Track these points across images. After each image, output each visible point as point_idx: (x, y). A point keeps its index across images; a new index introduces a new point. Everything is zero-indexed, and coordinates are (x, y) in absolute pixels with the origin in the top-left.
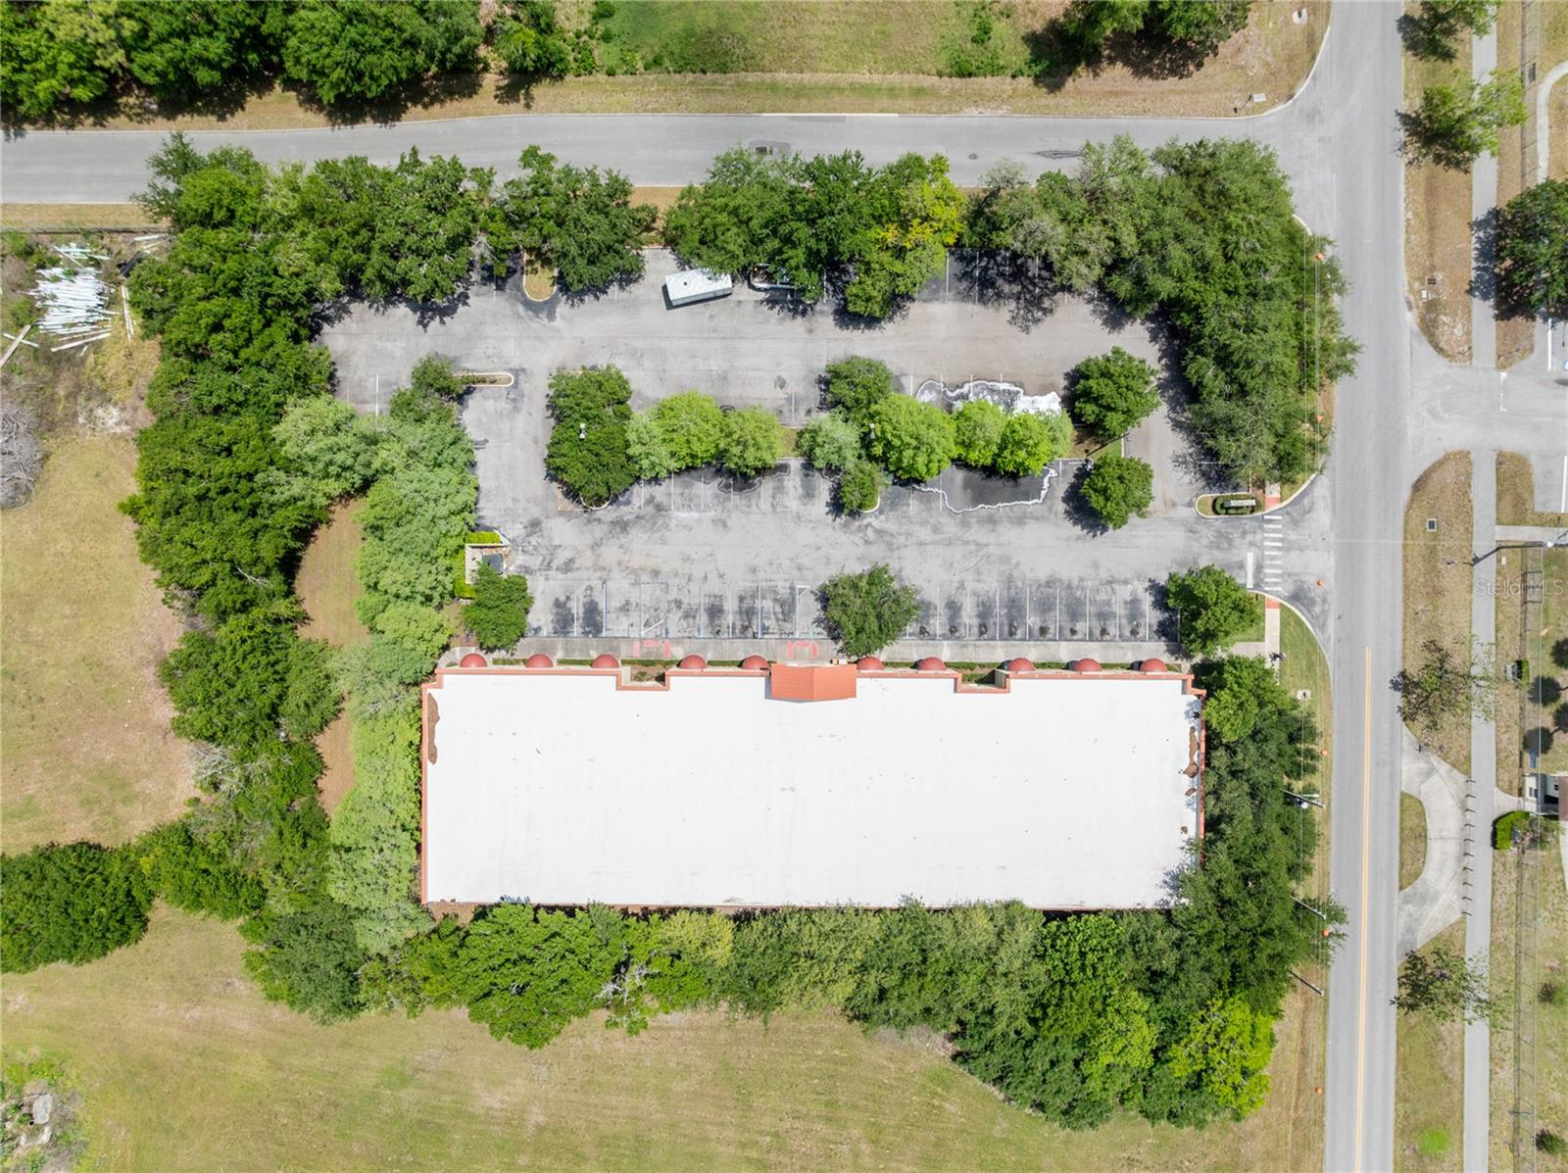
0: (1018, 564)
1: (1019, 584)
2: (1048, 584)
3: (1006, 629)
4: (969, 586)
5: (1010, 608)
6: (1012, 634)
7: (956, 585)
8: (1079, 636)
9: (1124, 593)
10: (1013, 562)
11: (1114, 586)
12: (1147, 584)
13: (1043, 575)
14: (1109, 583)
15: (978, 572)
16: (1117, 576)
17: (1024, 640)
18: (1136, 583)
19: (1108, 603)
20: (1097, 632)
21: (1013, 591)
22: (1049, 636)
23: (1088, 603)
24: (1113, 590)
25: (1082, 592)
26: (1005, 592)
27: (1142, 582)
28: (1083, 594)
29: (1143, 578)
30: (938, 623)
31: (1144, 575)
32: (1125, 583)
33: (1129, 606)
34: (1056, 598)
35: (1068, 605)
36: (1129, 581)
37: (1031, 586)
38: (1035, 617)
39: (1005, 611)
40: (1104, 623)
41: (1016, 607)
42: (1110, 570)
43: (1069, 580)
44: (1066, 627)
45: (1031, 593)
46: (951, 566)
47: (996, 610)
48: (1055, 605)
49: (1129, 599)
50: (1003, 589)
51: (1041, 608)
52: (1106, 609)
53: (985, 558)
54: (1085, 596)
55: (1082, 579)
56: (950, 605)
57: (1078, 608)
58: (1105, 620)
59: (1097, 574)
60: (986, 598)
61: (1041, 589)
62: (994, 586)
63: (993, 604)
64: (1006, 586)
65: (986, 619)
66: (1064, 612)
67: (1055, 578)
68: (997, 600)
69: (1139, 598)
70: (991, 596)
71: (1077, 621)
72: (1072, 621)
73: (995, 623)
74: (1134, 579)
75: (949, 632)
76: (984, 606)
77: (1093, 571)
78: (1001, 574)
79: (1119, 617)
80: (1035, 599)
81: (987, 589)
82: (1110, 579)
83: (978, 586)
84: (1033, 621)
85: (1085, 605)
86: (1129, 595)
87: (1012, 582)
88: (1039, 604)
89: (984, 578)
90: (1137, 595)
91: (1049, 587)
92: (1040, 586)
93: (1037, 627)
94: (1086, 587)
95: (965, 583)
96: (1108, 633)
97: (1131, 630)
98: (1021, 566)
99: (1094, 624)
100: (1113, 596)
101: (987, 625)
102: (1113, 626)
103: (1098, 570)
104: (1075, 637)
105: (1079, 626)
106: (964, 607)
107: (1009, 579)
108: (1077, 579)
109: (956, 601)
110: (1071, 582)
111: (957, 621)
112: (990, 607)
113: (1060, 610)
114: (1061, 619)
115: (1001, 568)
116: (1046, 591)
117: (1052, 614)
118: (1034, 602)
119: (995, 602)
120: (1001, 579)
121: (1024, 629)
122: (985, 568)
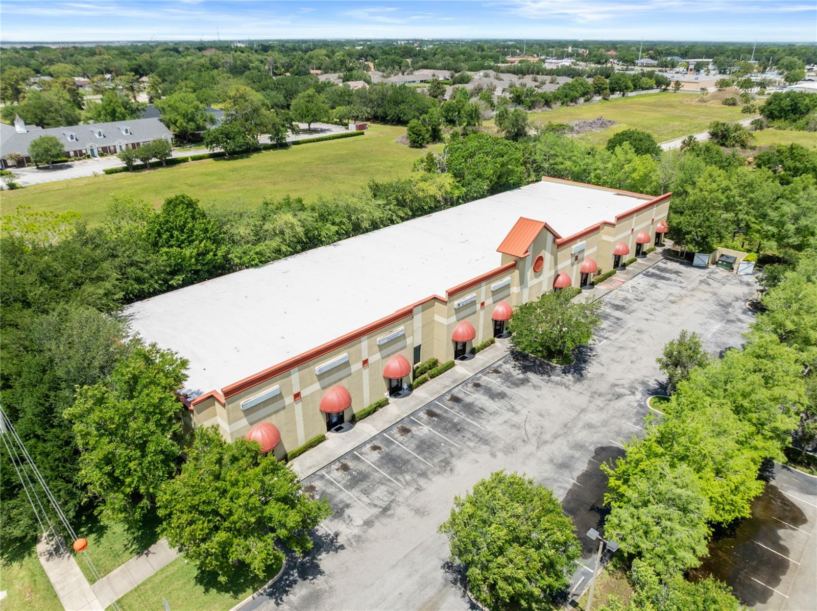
1: (471, 444)
2: (446, 463)
3: (438, 411)
4: (508, 415)
5: (455, 425)
6: (431, 414)
7: (518, 408)
8: (367, 449)
9: (359, 512)
10: (500, 454)
11: (376, 511)
12: (341, 540)
13: (459, 464)
14: (385, 510)
16: (384, 520)
17: (413, 414)
18: (356, 531)
19: (366, 492)
20: (351, 464)
21: (469, 435)
22: (395, 430)
23: (389, 477)
24: (375, 506)
25: (406, 481)
26: (475, 432)
27: (350, 536)
28: (403, 480)
29: (352, 541)
30: (494, 381)
31: (354, 544)
32: (369, 522)
33: (341, 506)
34: (425, 458)
35: (406, 462)
36: (365, 527)
37: (461, 450)
38: (426, 434)
39: (455, 421)
40: (351, 474)
41: (451, 428)
42: (399, 519)
43: (430, 480)
44: (387, 446)
45: (452, 446)
46: (541, 415)
47: (463, 416)
48: (418, 454)
49: (348, 512)
50: (479, 431)
51: (428, 443)
52: (364, 485)
53: (526, 439)
54: (398, 480)
55: (419, 489)
56: (502, 396)
57: (394, 466)
58: (354, 477)
59: (409, 506)
60: (483, 417)
61: (447, 455)
62: (489, 428)
63: (471, 417)
64: (479, 434)
65: (463, 406)
66: (404, 455)
67: (445, 471)
68: (472, 422)
69: (336, 520)
70: (481, 421)
71: (382, 458)
72: (387, 454)
73: (451, 408)
74: (361, 533)
75: (477, 382)
76: (477, 412)
77: (419, 506)
78: (496, 439)
79: (341, 490)
80: (442, 444)
81: (492, 422)
82: (389, 513)
83: (501, 419)
84: (424, 430)
85: (390, 474)
86: (351, 515)
87: (479, 441)
88: (434, 444)
89: (505, 427)
90: (341, 521)
91: (442, 461)
92: (452, 456)
93: (414, 429)
94: (407, 487)
95: (513, 414)
96: (337, 470)
97: (317, 489)
98: (488, 456)
99: (362, 467)
100: (369, 501)
101: (457, 404)
102: (340, 479)
103: (411, 510)
104: (368, 446)
105: (376, 455)
106: (491, 401)
107: (484, 441)
108: (424, 486)
109: (502, 400)
110: (426, 480)
111: (482, 391)
112: (472, 415)
113: (409, 454)
114: (399, 449)
115: (503, 442)
116: (441, 457)
117: (413, 446)
118: (440, 443)
119: (473, 420)
120: (491, 436)
121: (423, 420)
122: (515, 433)
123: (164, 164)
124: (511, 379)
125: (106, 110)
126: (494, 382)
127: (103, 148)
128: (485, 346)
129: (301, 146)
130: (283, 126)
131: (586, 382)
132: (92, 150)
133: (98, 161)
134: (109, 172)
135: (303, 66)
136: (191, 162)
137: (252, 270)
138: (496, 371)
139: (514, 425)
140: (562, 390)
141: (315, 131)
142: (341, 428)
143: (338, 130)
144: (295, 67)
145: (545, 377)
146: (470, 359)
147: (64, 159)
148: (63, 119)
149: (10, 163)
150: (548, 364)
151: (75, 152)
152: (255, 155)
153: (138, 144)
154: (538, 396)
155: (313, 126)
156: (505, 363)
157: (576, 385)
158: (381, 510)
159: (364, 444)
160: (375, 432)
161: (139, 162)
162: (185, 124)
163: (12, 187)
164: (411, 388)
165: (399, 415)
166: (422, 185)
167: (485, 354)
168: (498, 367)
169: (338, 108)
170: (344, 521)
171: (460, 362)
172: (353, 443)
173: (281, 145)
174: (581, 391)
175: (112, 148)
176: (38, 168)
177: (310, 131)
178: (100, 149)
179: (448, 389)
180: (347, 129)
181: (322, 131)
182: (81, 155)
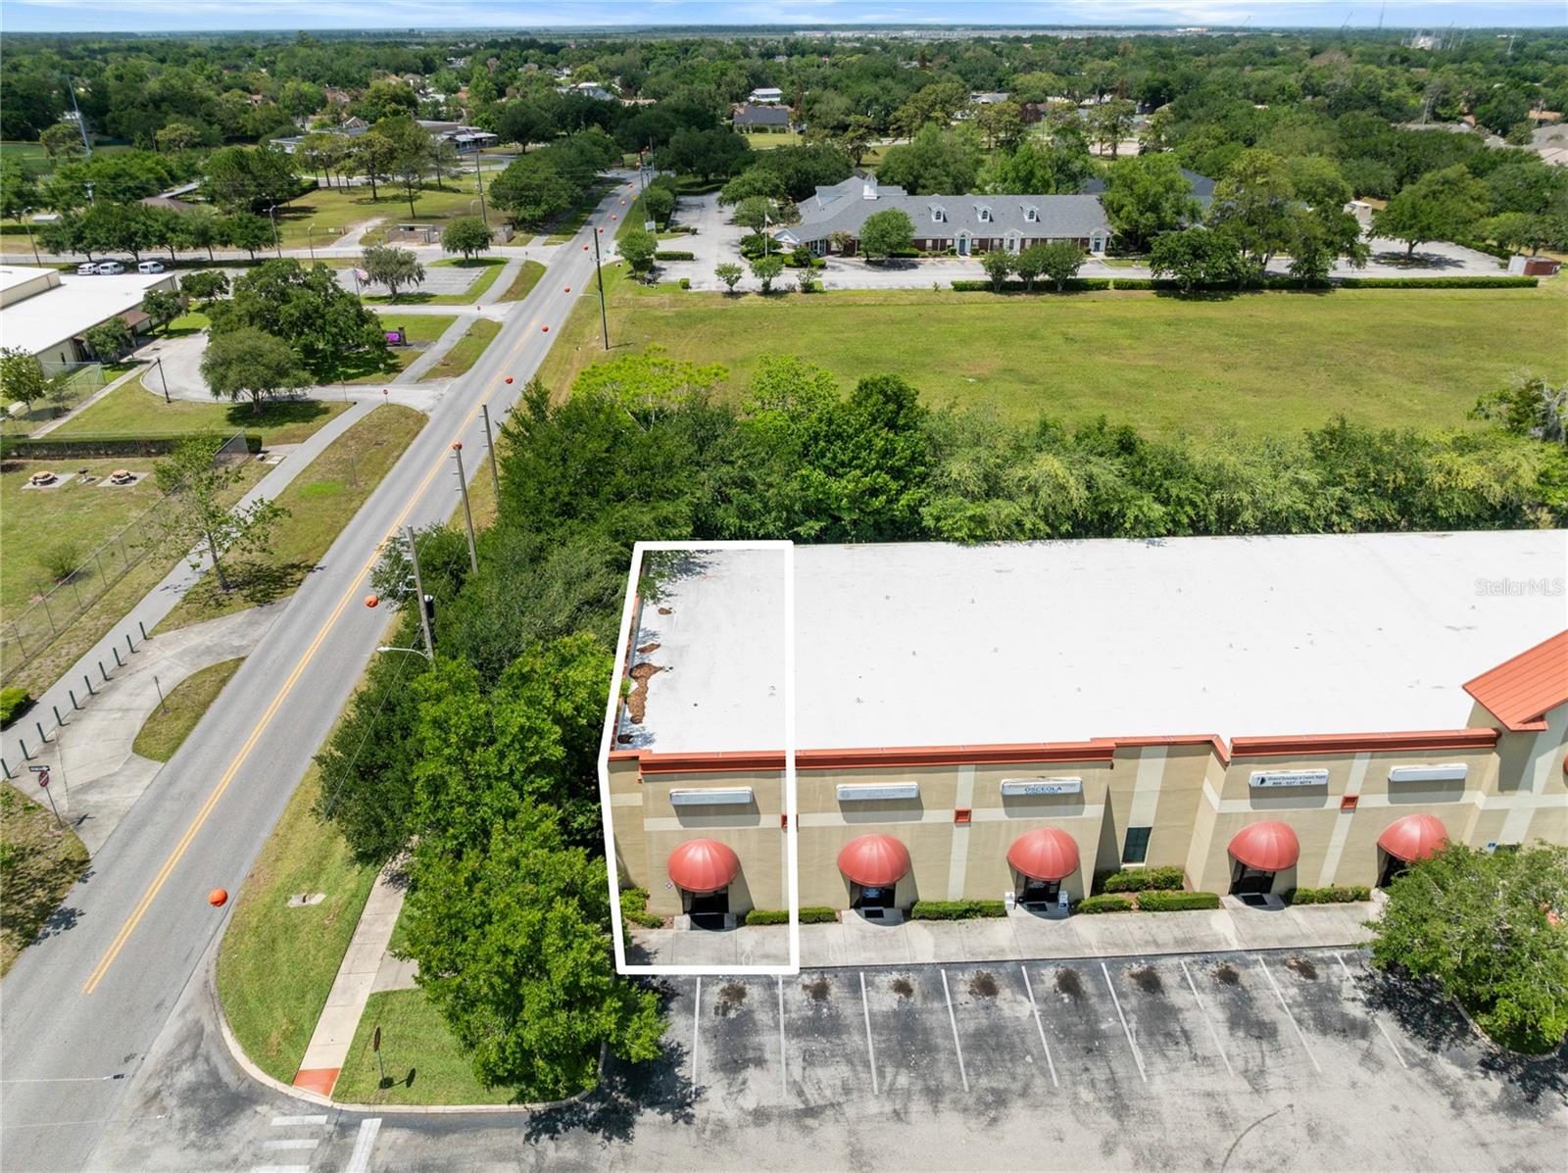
0: (1108, 1148)
1: (1085, 1095)
2: (1000, 1099)
3: (1087, 985)
4: (1231, 1083)
5: (1094, 1034)
6: (1069, 982)
7: (1272, 1081)
8: (886, 980)
9: (763, 1087)
10: (1123, 1155)
11: (793, 1103)
12: (697, 1109)
13: (1019, 1119)
14: (811, 1112)
15: (1223, 1119)
16: (789, 1130)
17: (1032, 963)
18: (730, 1114)
19: (809, 1059)
20: (835, 991)
21: (1100, 1074)
22: (969, 976)
23: (872, 1057)
24: (800, 1093)
25: (892, 1084)
26: (1121, 1073)
27: (712, 1116)
28: (888, 1079)
29: (709, 1127)
30: (1275, 989)
31: (707, 1135)
32: (763, 1114)
33: (751, 1054)
34: (967, 1065)
35: (929, 1049)
36: (750, 1118)
37: (1052, 1093)
38: (1018, 1018)
39: (1103, 1026)
40: (818, 1009)
41: (1077, 1037)
42: (814, 1145)
43: (936, 1111)
44: (925, 998)
45: (1045, 1073)
46: (1313, 1132)
47: (1130, 1026)
48: (963, 1049)
49: (751, 1073)
50: (1130, 1079)
51: (1003, 1039)
52: (817, 1044)
53: (1218, 1161)
54: (881, 1073)
55: (897, 1116)
56: (1264, 1031)
57: (900, 1044)
58: (817, 1017)
59: (852, 1133)
60: (1171, 1054)
61: (1017, 1086)
62: (1159, 1086)
63: (1143, 1039)
64: (1125, 1087)
65: (1152, 1007)
66: (938, 1032)
67: (981, 1113)
68: (1136, 1050)
69: (721, 1074)
70: (1157, 1059)
71: (896, 1013)
72: (911, 1013)
73: (1121, 995)
74: (733, 1124)
75: (1234, 969)
76: (1168, 1035)
77: (866, 1148)
78: (1149, 1117)
79: (777, 1026)
80: (1029, 1059)
81: (1178, 1077)
82: (810, 1122)
83: (1205, 1081)
84: (1020, 1008)
85: (879, 1053)
86: (749, 1083)
87: (1110, 1099)
88: (1012, 1047)
89: (1198, 1104)
90: (726, 1081)
91: (993, 1091)
92: (1024, 1093)
93: (1005, 992)
94: (884, 1097)
95: (1246, 1086)
96: (805, 987)
97: (744, 1000)
98: (1096, 1141)
99: (847, 1010)
100: (798, 1078)
101: (1141, 992)
102: (794, 1008)
103: (849, 1144)
104: (895, 976)
105: (890, 1001)
106: (1224, 1030)
107: (1119, 1105)
108: (914, 1117)
109: (1253, 1043)
110: (929, 1108)
111: (1226, 996)
112: (1151, 1034)
113: (949, 1036)
114: (942, 1017)
115: (1157, 1135)
116: (1000, 1082)
117: (971, 1026)
118: (1028, 1052)
119: (1142, 1047)
120: (1143, 1104)
121: (1040, 987)
122: (1208, 1132)
123: (1060, 288)
124: (1326, 1006)
125: (1018, 172)
126: (1277, 990)
127: (981, 240)
128: (1330, 897)
129: (1357, 292)
130: (1329, 244)
131: (1530, 1127)
132: (963, 242)
133: (963, 262)
134: (960, 288)
135: (1512, 102)
136: (1112, 291)
137: (952, 546)
138: (1307, 970)
139: (1221, 1114)
140: (1436, 1106)
141: (1423, 262)
142: (879, 914)
143: (1480, 266)
144: (1494, 103)
145: (1420, 1049)
146: (1270, 909)
147: (915, 251)
148: (949, 180)
149: (834, 247)
150: (1460, 1019)
151: (935, 241)
152: (1247, 296)
153: (1044, 240)
154: (1354, 1085)
155: (1421, 248)
156: (1348, 960)
157: (1491, 1117)
158: (801, 1106)
159: (891, 968)
160: (927, 957)
161: (1014, 277)
162: (1135, 216)
163: (808, 289)
164: (1075, 908)
165: (1002, 950)
166: (1449, 458)
167: (1317, 915)
168: (1322, 960)
169: (1503, 216)
170: (730, 1085)
171: (1241, 904)
172: (873, 955)
173: (1311, 282)
174: (1489, 1139)
175: (996, 242)
176: (868, 262)
177: (1409, 260)
178: (976, 242)
179: (1151, 951)
180: (1504, 266)
181: (1440, 262)
182: (942, 249)
